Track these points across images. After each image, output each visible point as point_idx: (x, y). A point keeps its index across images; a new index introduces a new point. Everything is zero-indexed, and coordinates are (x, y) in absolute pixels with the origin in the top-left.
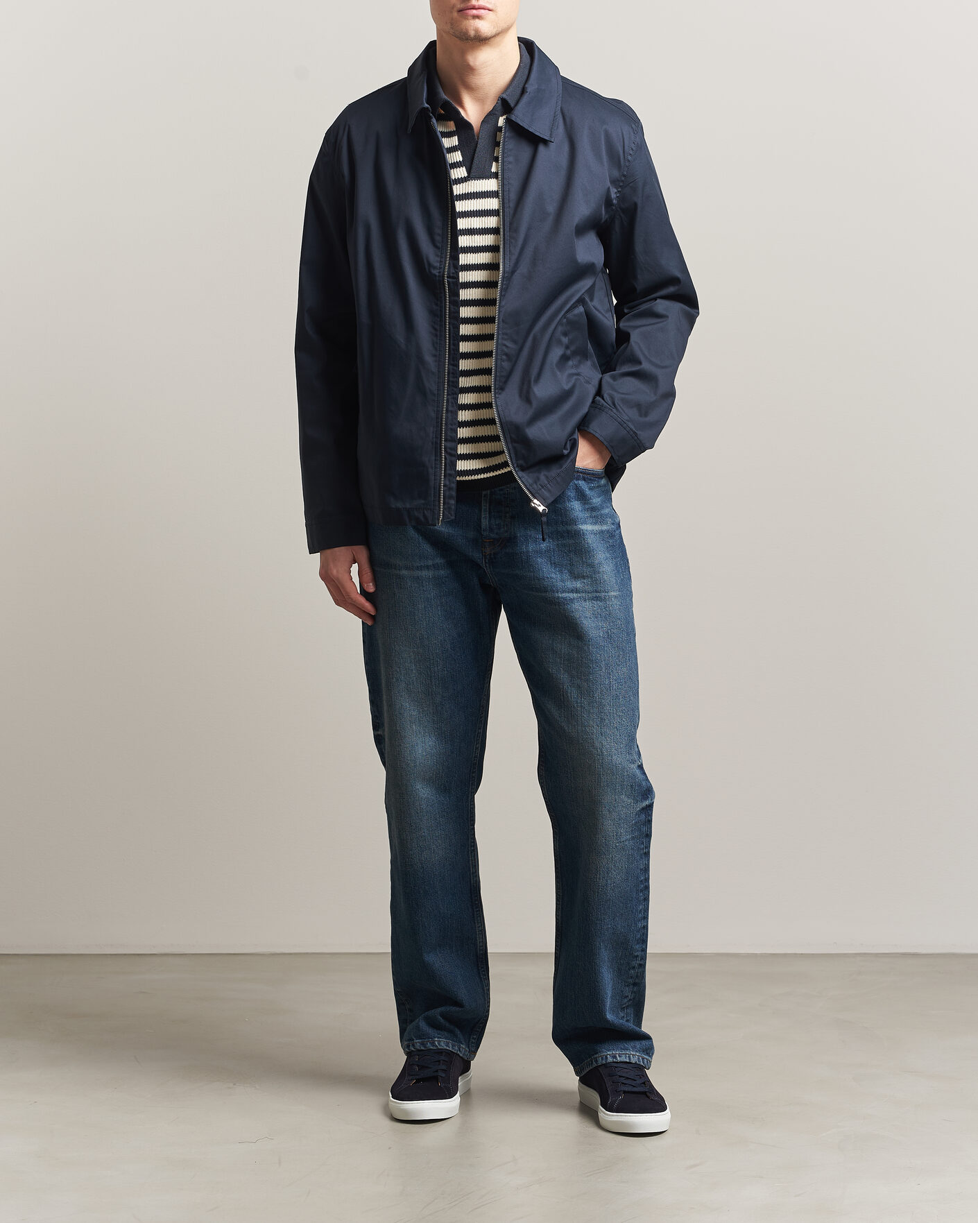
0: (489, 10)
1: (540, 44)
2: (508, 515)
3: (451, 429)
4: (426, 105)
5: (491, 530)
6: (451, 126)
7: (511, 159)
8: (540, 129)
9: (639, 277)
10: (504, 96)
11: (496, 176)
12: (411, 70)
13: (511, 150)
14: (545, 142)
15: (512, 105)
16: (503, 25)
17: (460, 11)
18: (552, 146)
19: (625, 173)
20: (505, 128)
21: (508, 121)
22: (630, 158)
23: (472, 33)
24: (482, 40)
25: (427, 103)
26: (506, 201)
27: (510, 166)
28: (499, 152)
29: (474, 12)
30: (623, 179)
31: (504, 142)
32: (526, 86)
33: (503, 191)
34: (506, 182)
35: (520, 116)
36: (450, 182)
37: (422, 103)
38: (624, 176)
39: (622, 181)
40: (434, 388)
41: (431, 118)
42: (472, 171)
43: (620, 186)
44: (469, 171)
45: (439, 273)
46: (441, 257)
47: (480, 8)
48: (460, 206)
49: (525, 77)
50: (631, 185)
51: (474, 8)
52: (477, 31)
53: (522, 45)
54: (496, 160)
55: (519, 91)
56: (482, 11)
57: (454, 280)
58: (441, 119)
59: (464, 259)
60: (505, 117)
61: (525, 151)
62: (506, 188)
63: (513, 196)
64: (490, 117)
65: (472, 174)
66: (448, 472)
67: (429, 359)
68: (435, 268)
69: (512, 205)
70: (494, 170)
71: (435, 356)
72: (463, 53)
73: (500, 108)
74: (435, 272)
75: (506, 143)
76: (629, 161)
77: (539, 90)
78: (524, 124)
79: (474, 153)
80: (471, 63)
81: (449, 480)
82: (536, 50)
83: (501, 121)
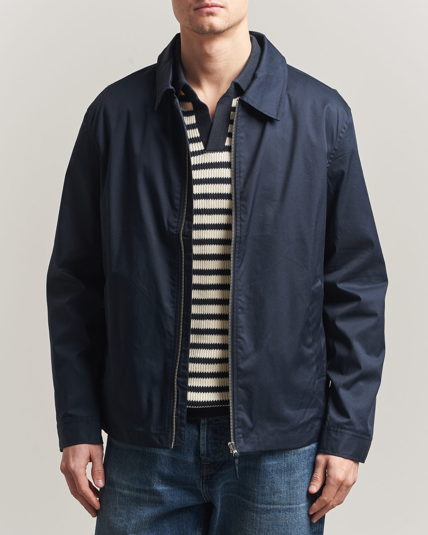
0: (221, 7)
1: (270, 37)
2: (222, 442)
3: (183, 366)
4: (171, 87)
5: (208, 455)
6: (190, 106)
7: (242, 135)
8: (268, 110)
9: (339, 237)
10: (237, 81)
11: (229, 149)
12: (160, 57)
13: (243, 127)
14: (271, 120)
15: (244, 89)
16: (234, 19)
17: (196, 9)
18: (278, 124)
19: (336, 148)
20: (238, 108)
21: (241, 102)
22: (341, 135)
23: (207, 28)
24: (217, 33)
25: (172, 85)
26: (237, 171)
27: (242, 141)
28: (231, 129)
29: (208, 9)
30: (334, 152)
31: (237, 120)
32: (257, 72)
33: (235, 162)
34: (238, 155)
35: (251, 98)
36: (189, 153)
37: (168, 85)
38: (335, 149)
39: (333, 154)
40: (171, 329)
41: (174, 98)
42: (208, 145)
43: (331, 158)
44: (205, 145)
45: (176, 231)
46: (179, 218)
47: (213, 6)
48: (196, 175)
49: (255, 65)
50: (340, 158)
51: (208, 6)
52: (211, 26)
53: (254, 38)
54: (230, 135)
55: (250, 77)
56: (215, 8)
57: (189, 238)
58: (183, 100)
59: (197, 219)
60: (238, 98)
61: (255, 129)
62: (238, 160)
63: (244, 167)
64: (225, 99)
65: (209, 148)
66: (180, 403)
67: (168, 305)
68: (173, 227)
69: (243, 174)
70: (227, 143)
71: (172, 302)
72: (201, 44)
73: (233, 91)
74: (173, 231)
75: (239, 121)
76: (340, 137)
77: (267, 76)
78: (255, 104)
79: (210, 130)
80: (208, 52)
81: (181, 410)
82: (266, 42)
83: (235, 102)
